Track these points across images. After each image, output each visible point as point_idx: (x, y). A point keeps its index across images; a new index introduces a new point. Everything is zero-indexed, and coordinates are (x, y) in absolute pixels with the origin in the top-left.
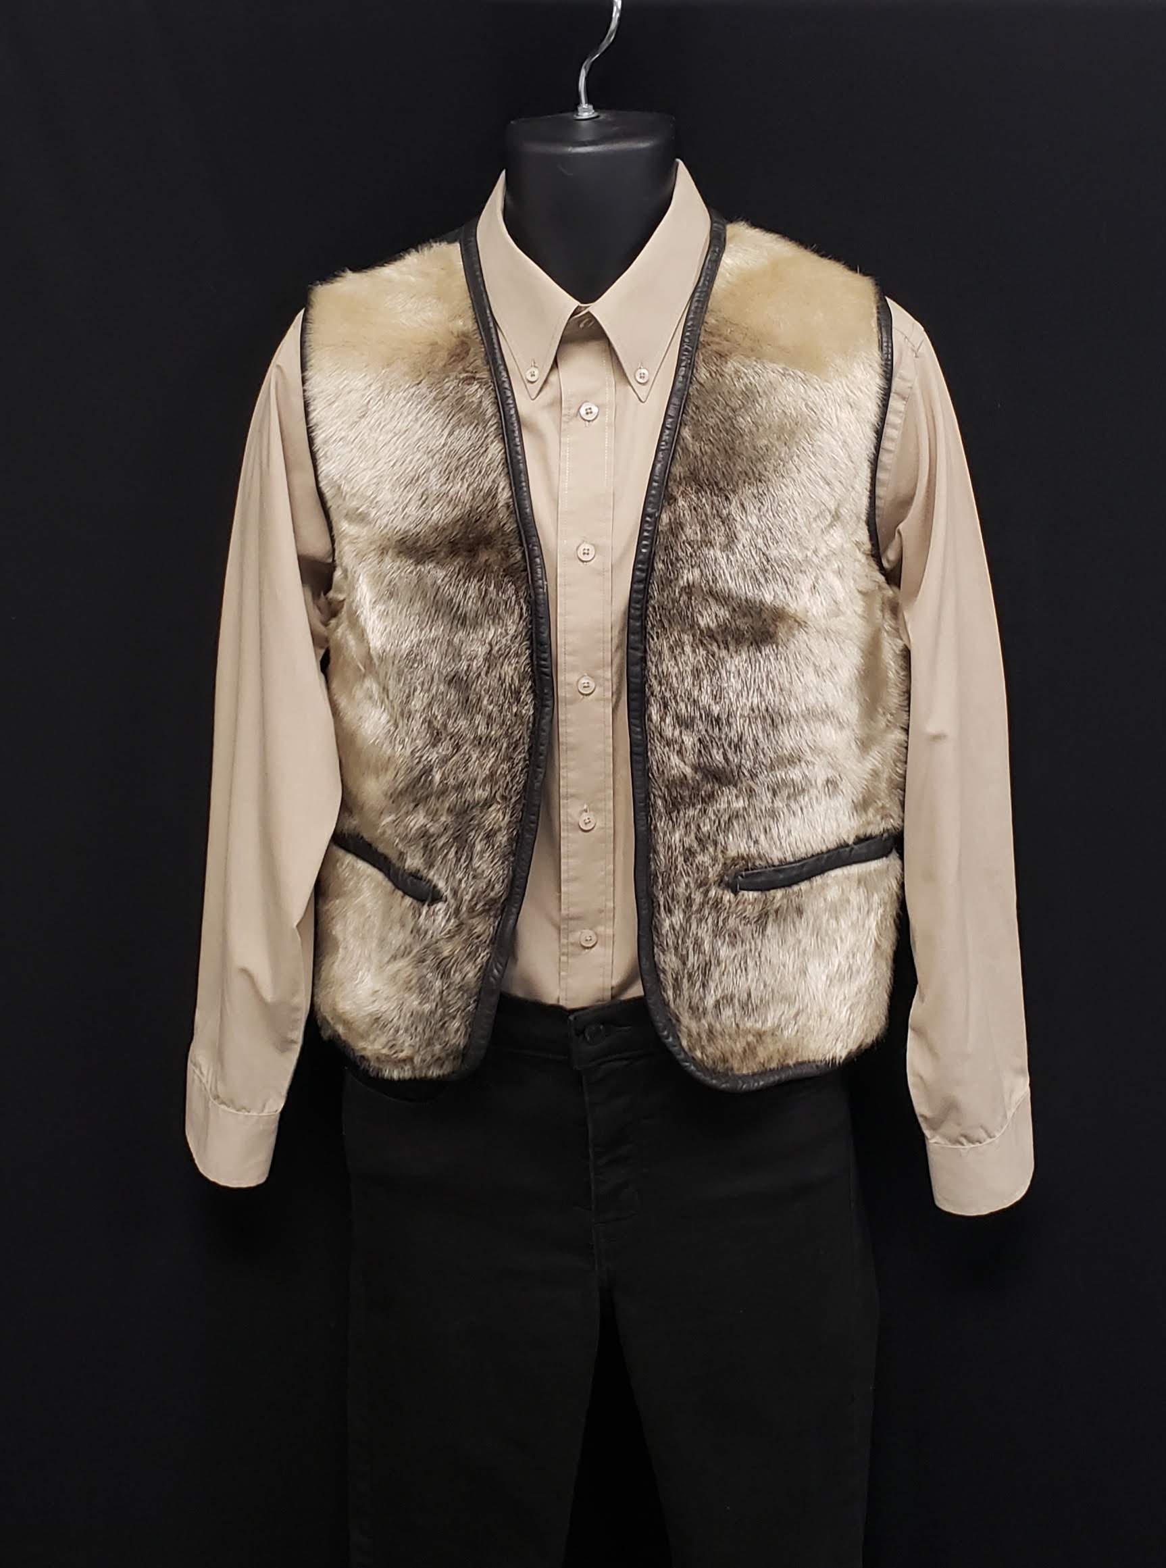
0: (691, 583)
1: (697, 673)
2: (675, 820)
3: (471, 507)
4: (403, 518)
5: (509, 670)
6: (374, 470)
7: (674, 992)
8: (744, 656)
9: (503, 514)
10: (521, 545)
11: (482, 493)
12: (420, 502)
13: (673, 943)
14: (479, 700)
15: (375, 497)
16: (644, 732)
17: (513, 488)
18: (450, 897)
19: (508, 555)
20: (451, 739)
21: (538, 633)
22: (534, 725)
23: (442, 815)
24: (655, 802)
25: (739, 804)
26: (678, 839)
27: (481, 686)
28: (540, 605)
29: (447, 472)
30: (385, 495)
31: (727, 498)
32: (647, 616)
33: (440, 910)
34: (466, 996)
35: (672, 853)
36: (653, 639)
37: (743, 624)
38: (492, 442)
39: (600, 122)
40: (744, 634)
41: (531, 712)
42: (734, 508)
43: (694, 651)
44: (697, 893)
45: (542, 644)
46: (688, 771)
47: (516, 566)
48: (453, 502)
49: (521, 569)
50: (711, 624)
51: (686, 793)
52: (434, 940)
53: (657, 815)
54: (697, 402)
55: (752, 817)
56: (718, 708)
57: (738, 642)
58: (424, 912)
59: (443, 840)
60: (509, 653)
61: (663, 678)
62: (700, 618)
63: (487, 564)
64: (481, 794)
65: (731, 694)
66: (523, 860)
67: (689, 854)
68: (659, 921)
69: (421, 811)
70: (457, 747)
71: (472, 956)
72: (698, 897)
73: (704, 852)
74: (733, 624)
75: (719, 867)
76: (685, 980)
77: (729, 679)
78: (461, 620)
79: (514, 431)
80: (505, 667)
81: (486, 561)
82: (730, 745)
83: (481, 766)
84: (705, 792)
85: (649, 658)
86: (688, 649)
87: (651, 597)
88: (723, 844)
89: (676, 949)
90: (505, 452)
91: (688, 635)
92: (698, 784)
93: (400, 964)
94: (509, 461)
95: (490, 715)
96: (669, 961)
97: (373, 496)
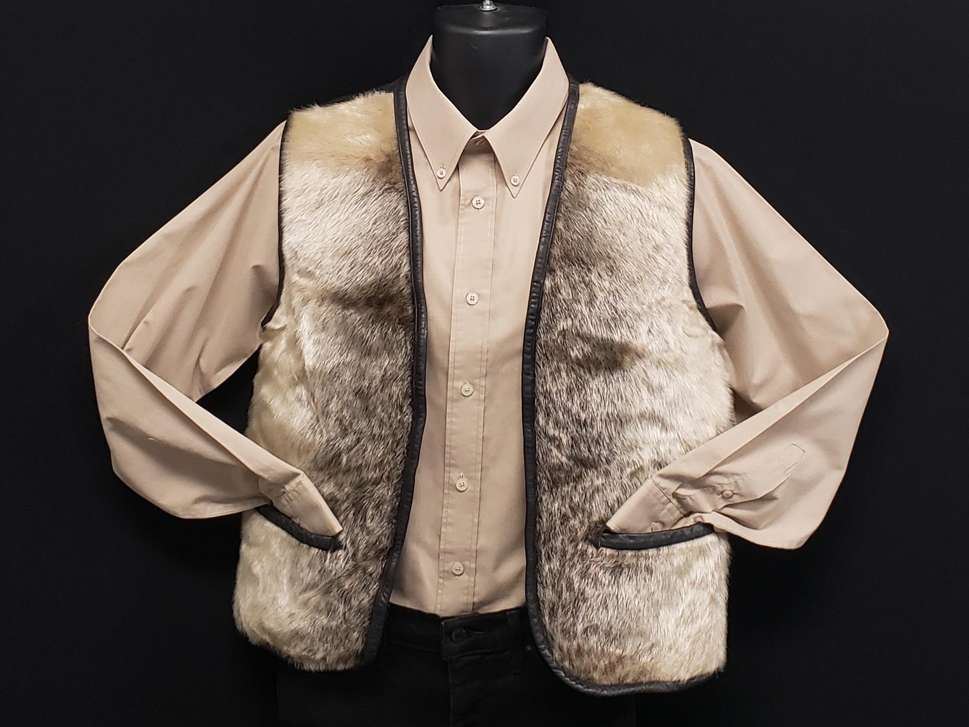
0: (565, 328)
1: (570, 391)
2: (554, 495)
3: (382, 274)
4: (338, 278)
5: (396, 390)
6: (322, 243)
7: (550, 617)
8: (602, 379)
9: (402, 282)
10: (413, 303)
11: (391, 266)
12: (350, 268)
13: (551, 582)
14: (375, 408)
15: (321, 262)
16: (534, 432)
17: (412, 264)
18: (348, 546)
19: (403, 310)
20: (354, 434)
21: (418, 366)
22: (411, 429)
23: (346, 487)
24: (541, 482)
25: (599, 482)
26: (556, 508)
27: (377, 399)
28: (420, 347)
29: (369, 249)
30: (327, 261)
31: (589, 270)
32: (535, 351)
33: (340, 555)
34: (362, 616)
35: (552, 518)
36: (540, 367)
37: (600, 356)
38: (401, 232)
39: (498, 13)
40: (601, 363)
41: (411, 420)
42: (594, 277)
43: (567, 375)
44: (570, 547)
45: (420, 374)
46: (564, 459)
47: (407, 318)
48: (372, 270)
49: (411, 320)
50: (579, 355)
51: (563, 476)
52: (337, 576)
53: (542, 491)
54: (568, 204)
55: (609, 490)
56: (585, 415)
57: (597, 368)
58: (329, 557)
59: (346, 505)
60: (397, 378)
61: (547, 394)
62: (571, 352)
63: (389, 315)
64: (373, 475)
65: (593, 406)
66: (402, 522)
67: (565, 518)
68: (541, 566)
69: (332, 483)
70: (358, 440)
71: (366, 588)
72: (570, 549)
73: (575, 517)
74: (594, 356)
75: (585, 528)
76: (560, 610)
77: (591, 395)
78: (367, 352)
79: (416, 226)
80: (394, 388)
81: (389, 312)
82: (592, 441)
83: (374, 454)
84: (576, 474)
85: (537, 380)
86: (564, 374)
87: (538, 338)
88: (589, 511)
89: (553, 586)
90: (409, 240)
91: (564, 364)
92: (571, 468)
93: (309, 594)
94: (411, 246)
95: (381, 420)
96: (548, 595)
97: (319, 261)
